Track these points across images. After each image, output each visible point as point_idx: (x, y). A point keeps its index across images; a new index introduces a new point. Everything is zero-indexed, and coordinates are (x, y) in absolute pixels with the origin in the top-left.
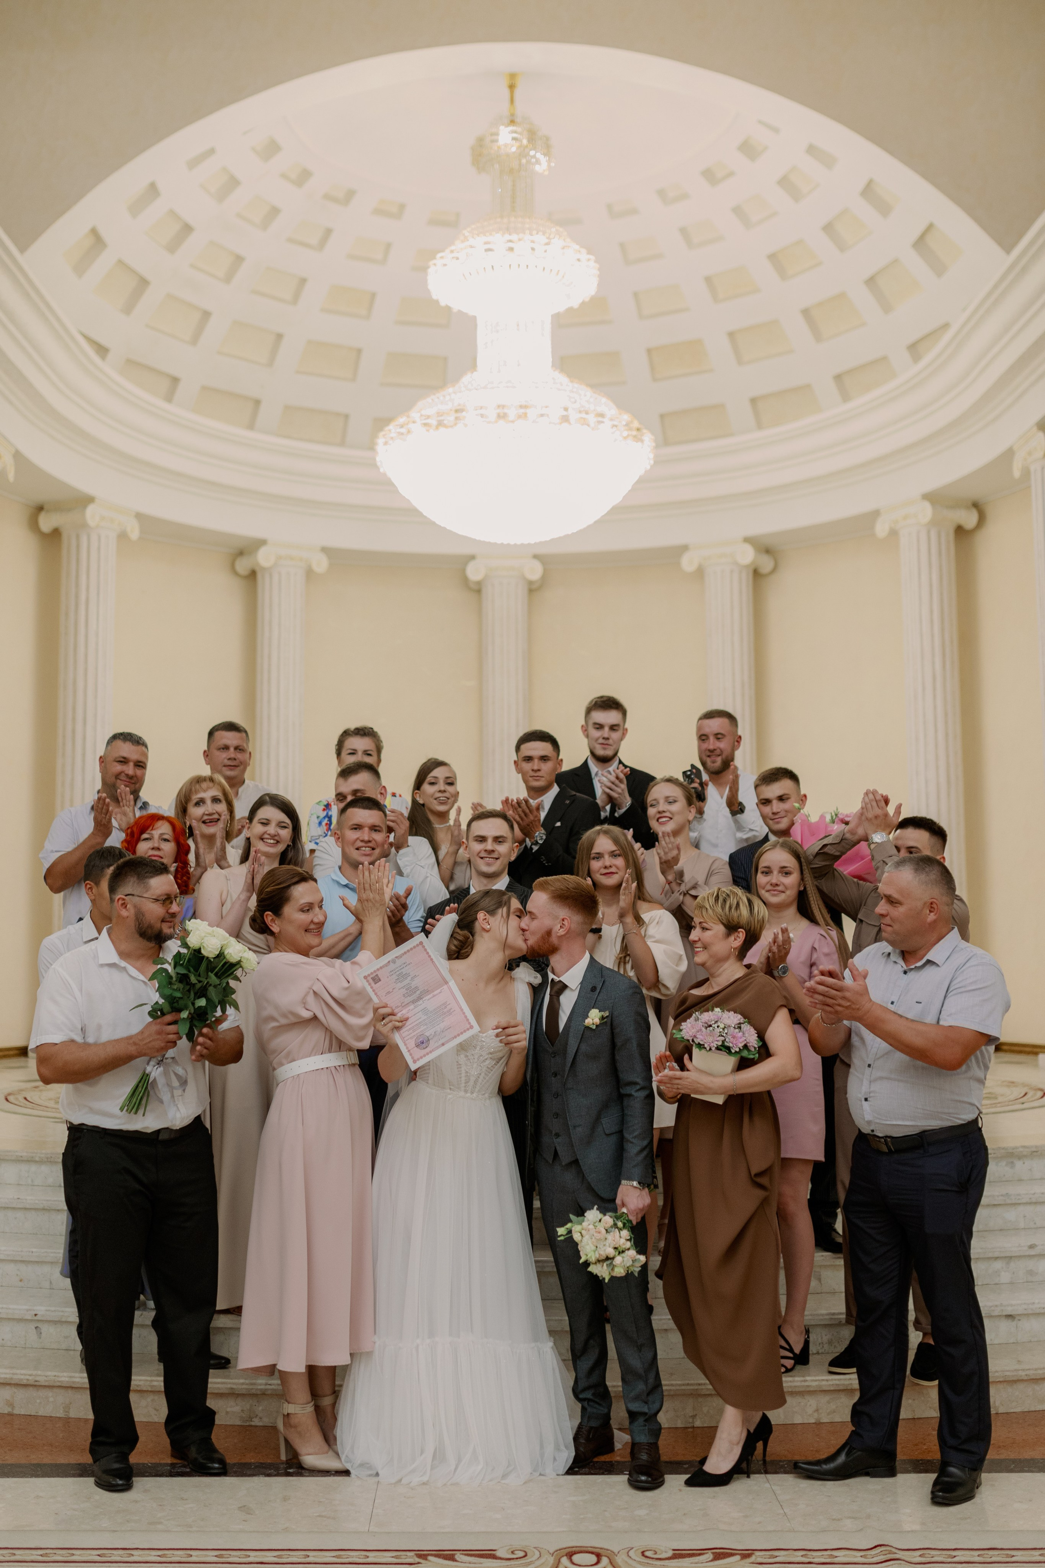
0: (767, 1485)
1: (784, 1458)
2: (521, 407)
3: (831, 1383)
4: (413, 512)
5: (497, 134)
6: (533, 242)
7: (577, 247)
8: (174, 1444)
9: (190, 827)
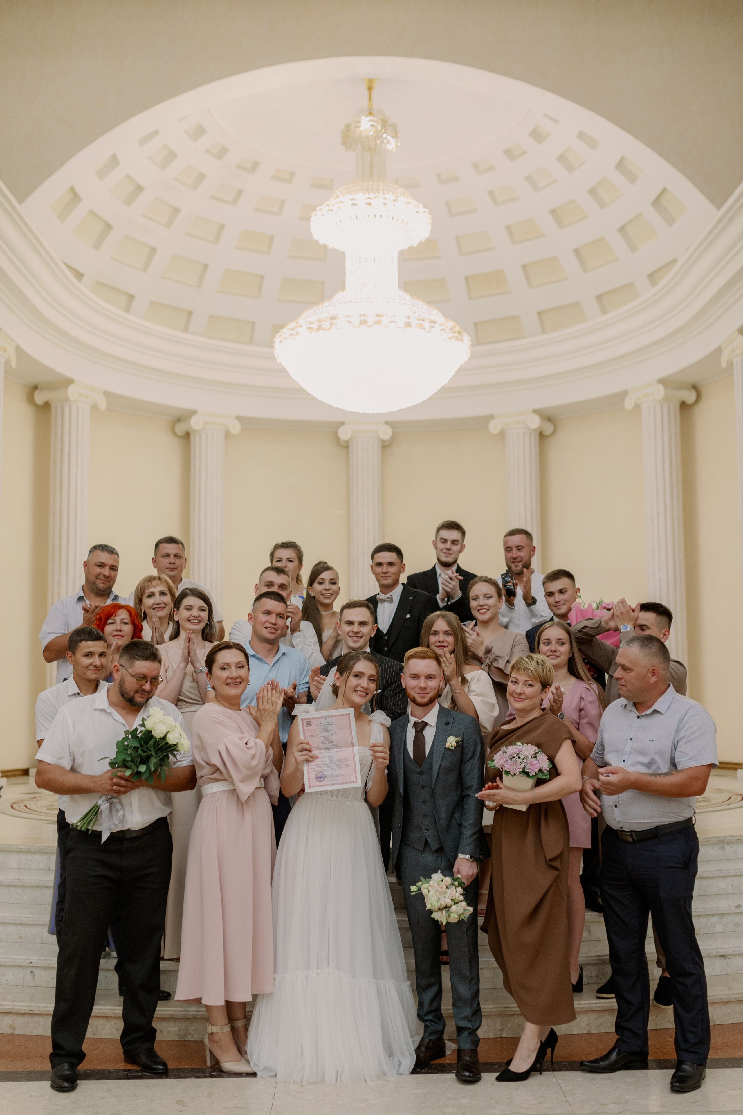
0: (554, 1080)
1: (566, 1060)
2: (377, 315)
4: (302, 391)
5: (360, 122)
6: (385, 199)
7: (416, 203)
8: (126, 1053)
9: (145, 612)
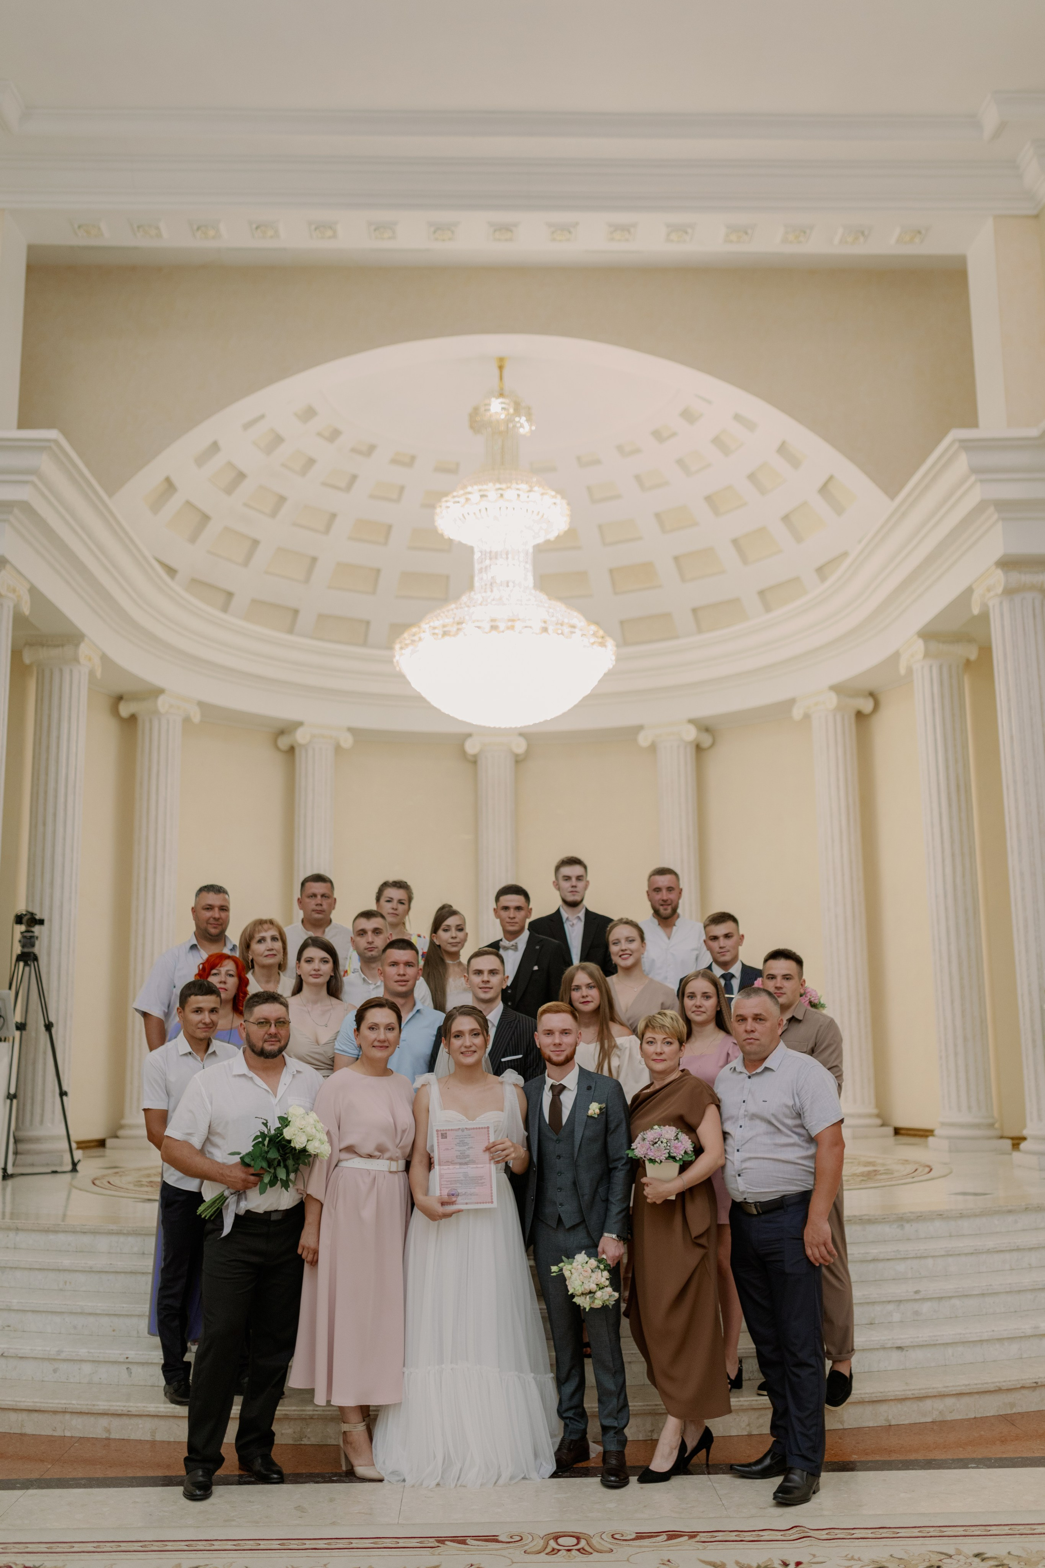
0: (709, 1483)
1: (722, 1463)
2: (509, 620)
3: (760, 1402)
4: (420, 698)
5: (489, 405)
6: (518, 489)
7: (553, 493)
8: (241, 1459)
9: (252, 961)
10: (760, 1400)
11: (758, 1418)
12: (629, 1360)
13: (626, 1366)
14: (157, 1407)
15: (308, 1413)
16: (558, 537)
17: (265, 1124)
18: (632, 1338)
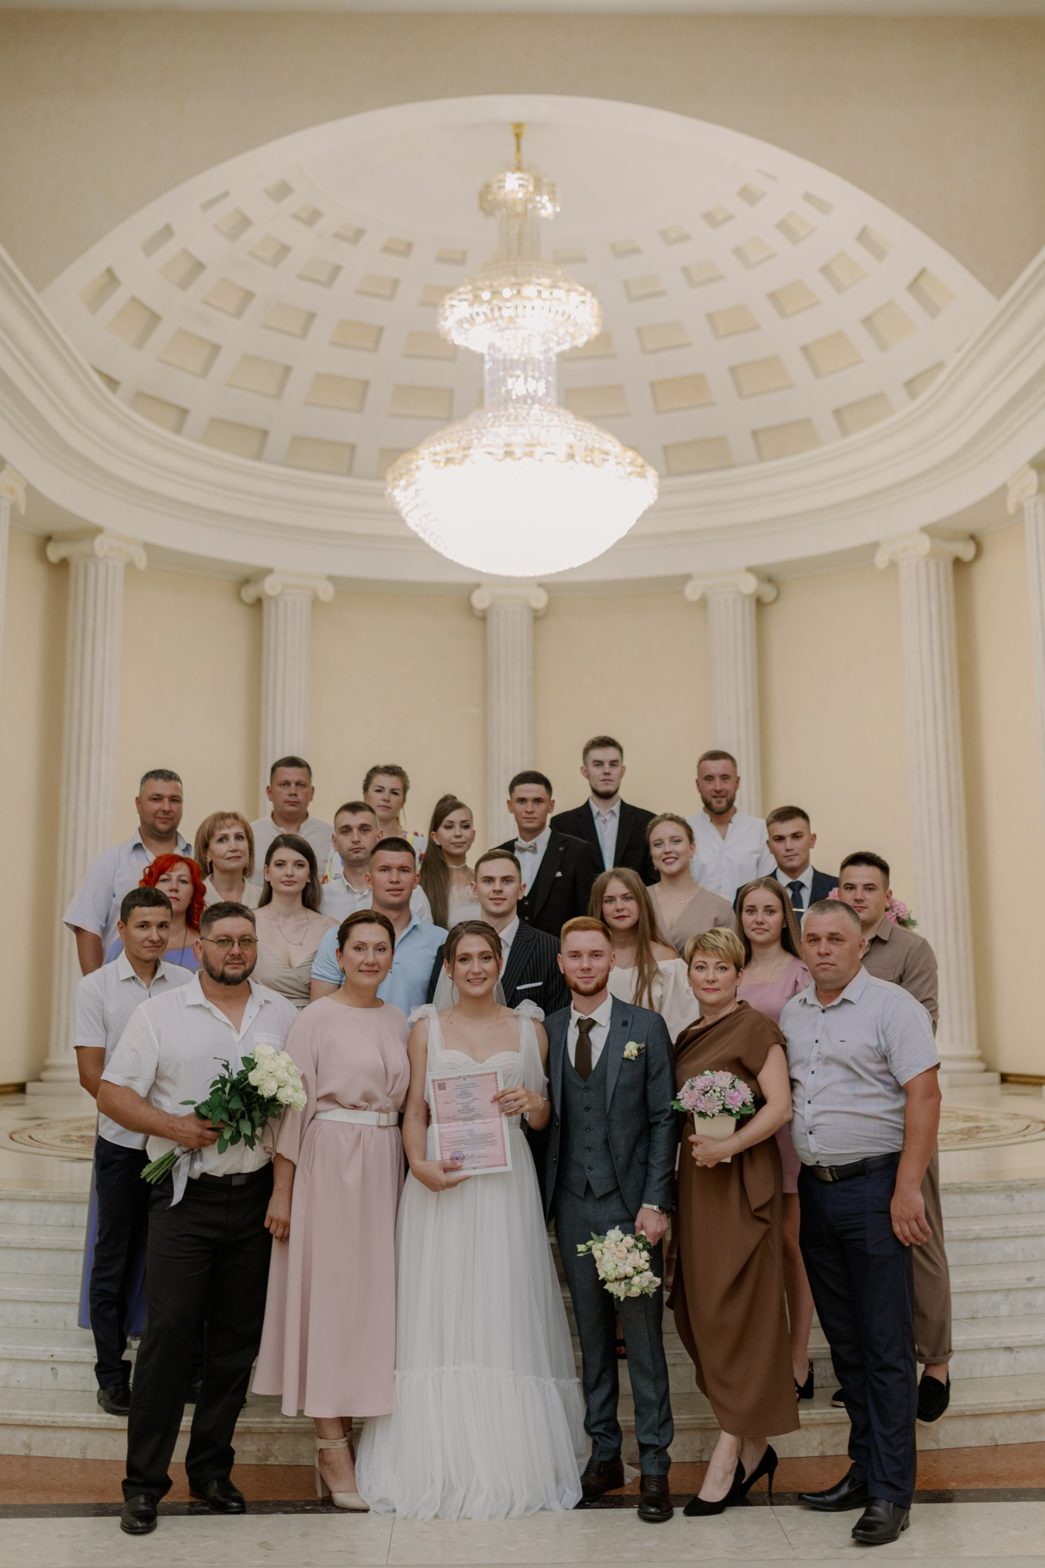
0: (773, 1516)
1: (789, 1491)
4: (418, 542)
5: (504, 181)
6: (539, 285)
7: (582, 289)
8: (193, 1482)
9: (211, 863)
10: (836, 1413)
11: (832, 1435)
12: (673, 1361)
13: (670, 1369)
14: (88, 1418)
15: (275, 1426)
16: (587, 343)
17: (226, 1067)
18: (677, 1335)
